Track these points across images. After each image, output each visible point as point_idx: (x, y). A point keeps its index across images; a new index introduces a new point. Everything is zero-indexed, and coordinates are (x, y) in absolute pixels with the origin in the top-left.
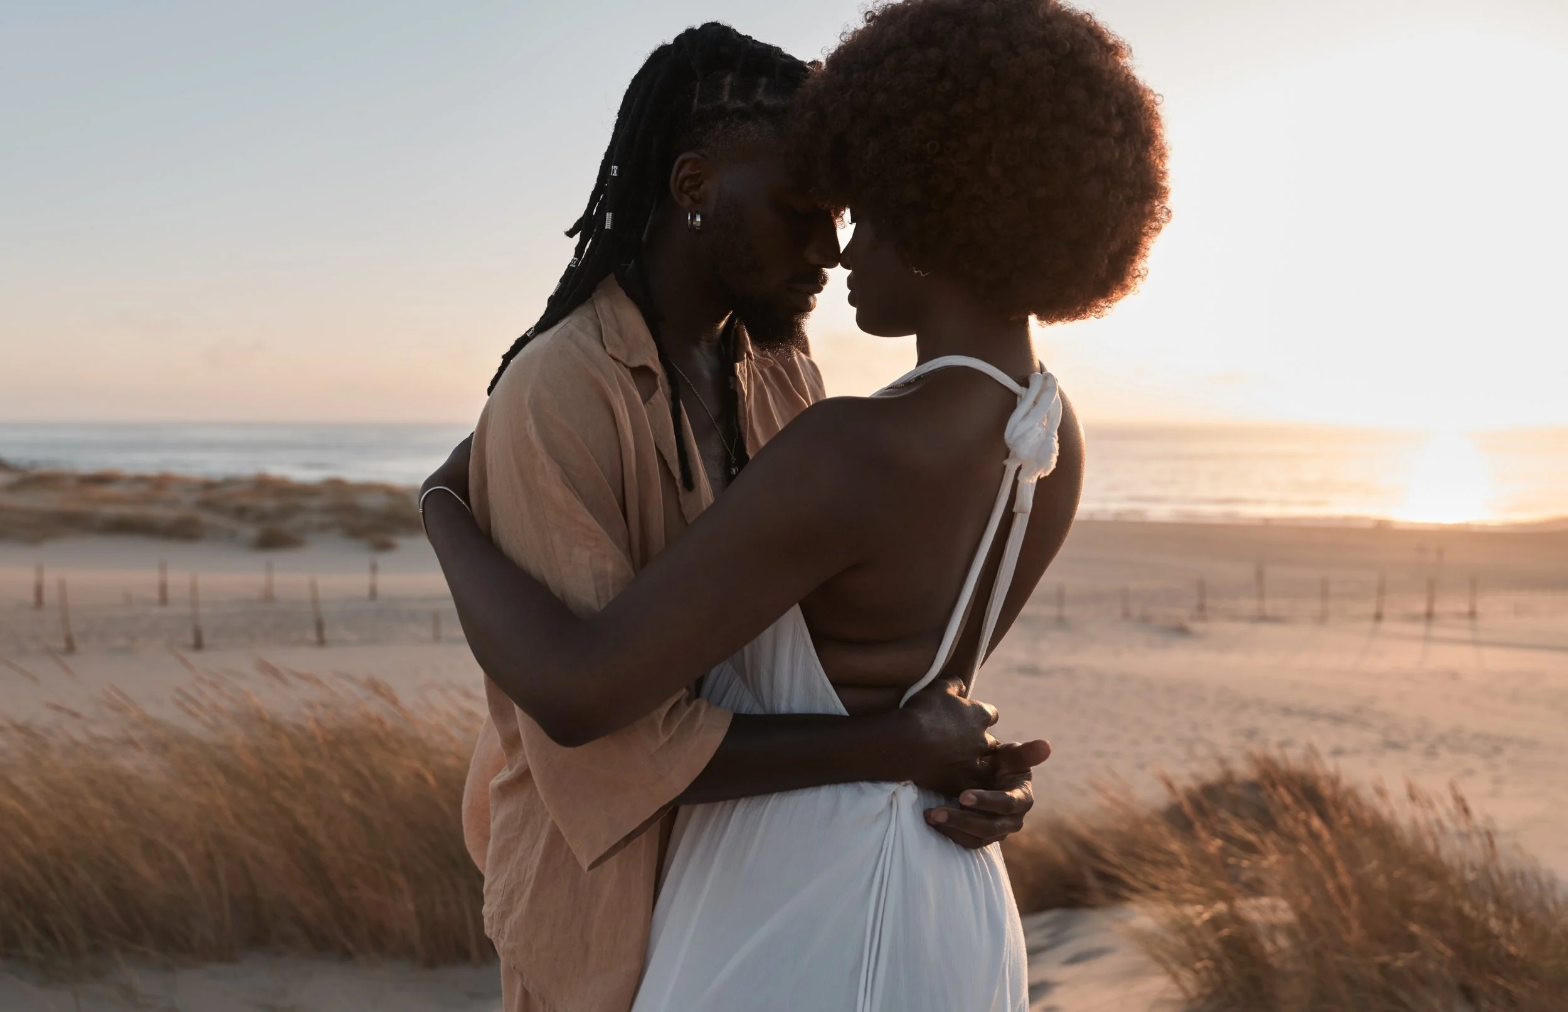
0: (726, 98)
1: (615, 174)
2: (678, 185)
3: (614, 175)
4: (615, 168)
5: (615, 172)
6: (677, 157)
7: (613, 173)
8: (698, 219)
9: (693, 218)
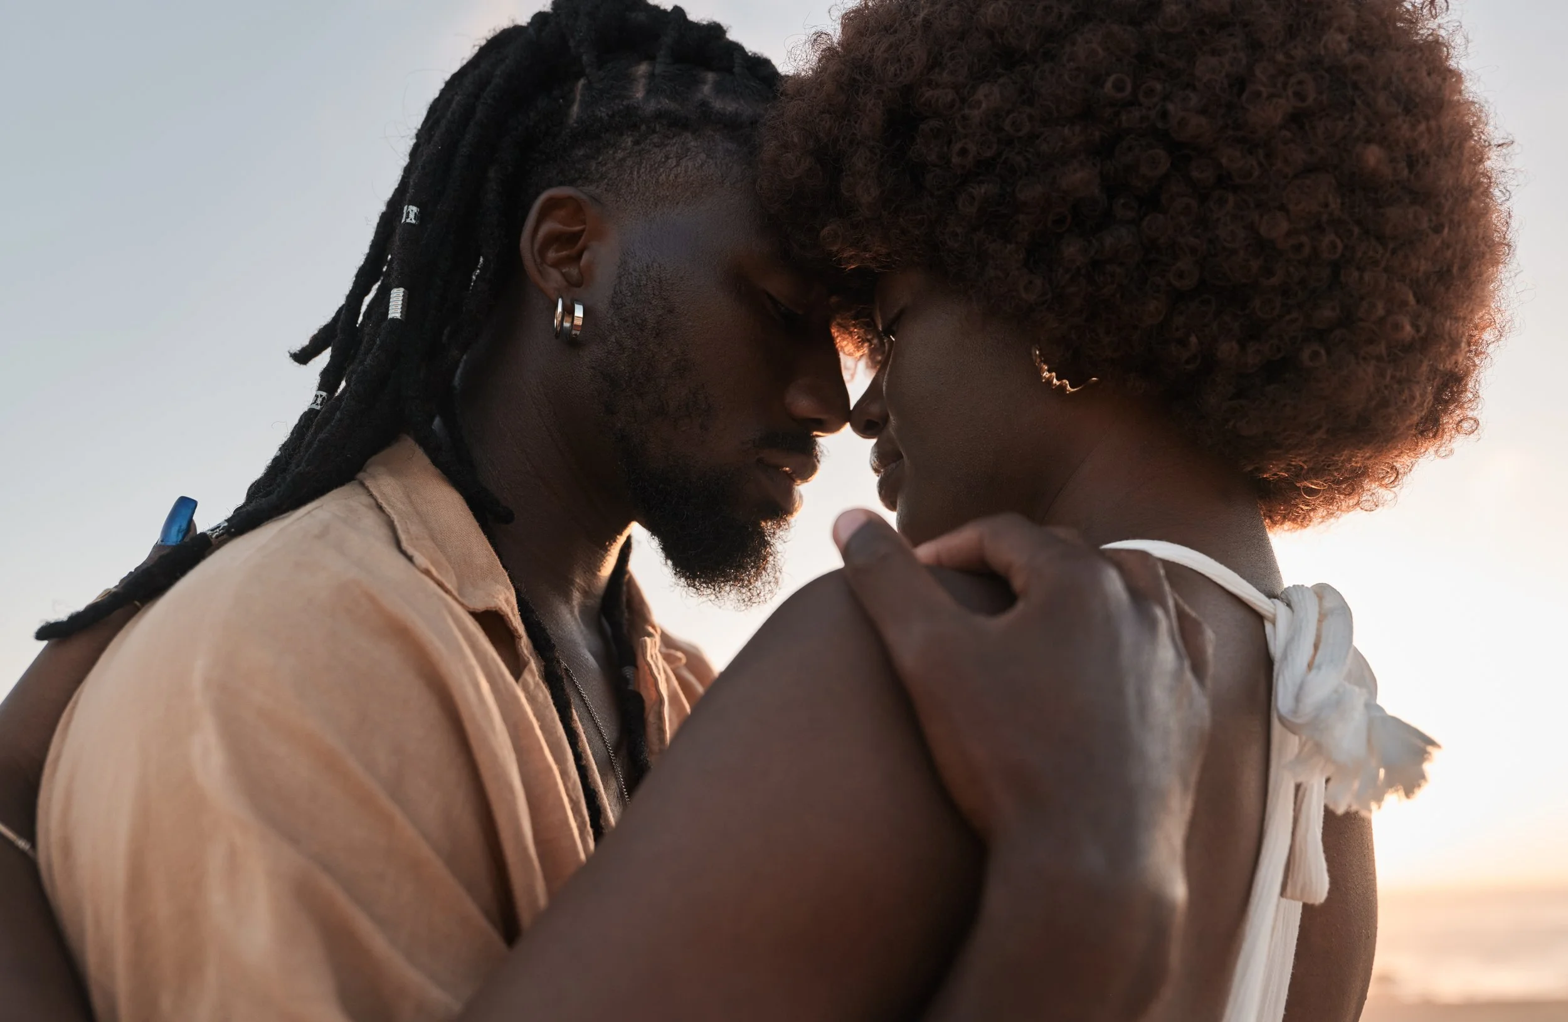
0: (640, 95)
1: (412, 219)
2: (537, 246)
3: (408, 221)
4: (413, 209)
5: (412, 216)
6: (538, 194)
7: (407, 217)
8: (579, 312)
9: (569, 311)
